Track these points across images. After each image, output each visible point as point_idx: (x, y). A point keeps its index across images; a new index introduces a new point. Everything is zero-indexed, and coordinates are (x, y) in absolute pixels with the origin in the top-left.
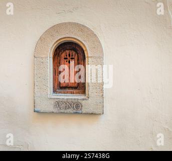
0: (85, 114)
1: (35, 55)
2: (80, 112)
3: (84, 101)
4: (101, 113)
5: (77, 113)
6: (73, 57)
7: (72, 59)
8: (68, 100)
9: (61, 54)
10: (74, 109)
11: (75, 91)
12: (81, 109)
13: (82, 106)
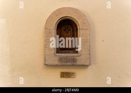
0: (78, 65)
1: (46, 27)
2: (75, 64)
3: (78, 57)
4: (89, 64)
5: (73, 65)
6: (70, 29)
7: (69, 30)
8: (68, 57)
9: (62, 27)
10: (71, 63)
11: (71, 51)
12: (76, 62)
13: (76, 60)
